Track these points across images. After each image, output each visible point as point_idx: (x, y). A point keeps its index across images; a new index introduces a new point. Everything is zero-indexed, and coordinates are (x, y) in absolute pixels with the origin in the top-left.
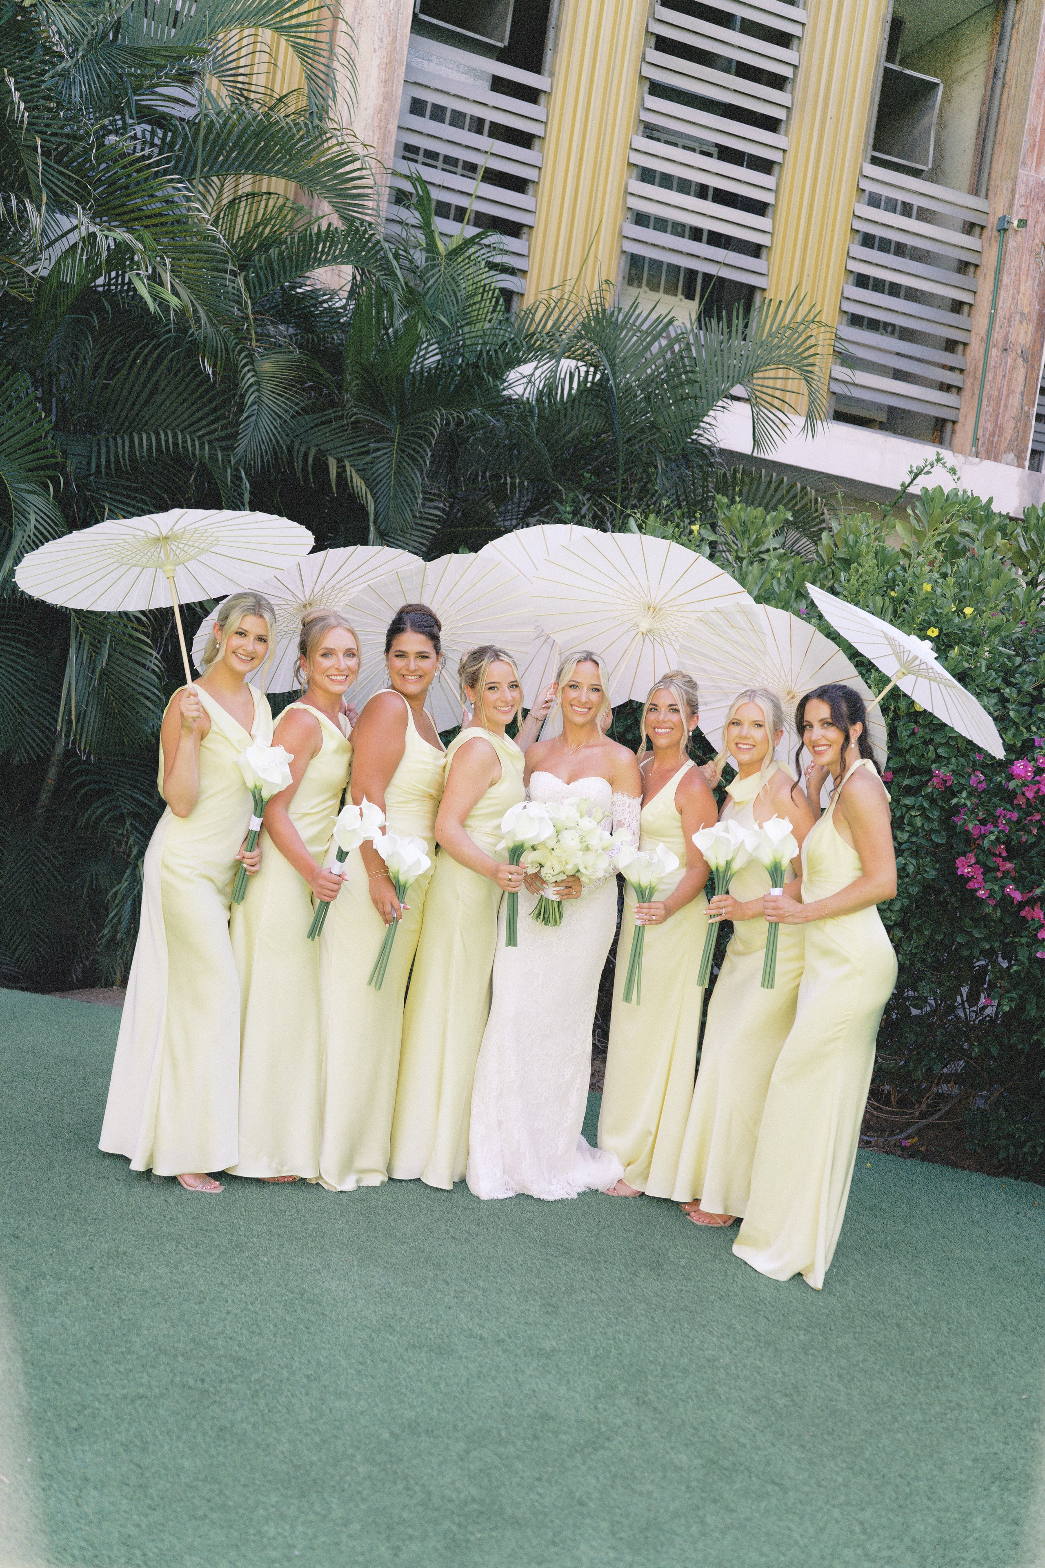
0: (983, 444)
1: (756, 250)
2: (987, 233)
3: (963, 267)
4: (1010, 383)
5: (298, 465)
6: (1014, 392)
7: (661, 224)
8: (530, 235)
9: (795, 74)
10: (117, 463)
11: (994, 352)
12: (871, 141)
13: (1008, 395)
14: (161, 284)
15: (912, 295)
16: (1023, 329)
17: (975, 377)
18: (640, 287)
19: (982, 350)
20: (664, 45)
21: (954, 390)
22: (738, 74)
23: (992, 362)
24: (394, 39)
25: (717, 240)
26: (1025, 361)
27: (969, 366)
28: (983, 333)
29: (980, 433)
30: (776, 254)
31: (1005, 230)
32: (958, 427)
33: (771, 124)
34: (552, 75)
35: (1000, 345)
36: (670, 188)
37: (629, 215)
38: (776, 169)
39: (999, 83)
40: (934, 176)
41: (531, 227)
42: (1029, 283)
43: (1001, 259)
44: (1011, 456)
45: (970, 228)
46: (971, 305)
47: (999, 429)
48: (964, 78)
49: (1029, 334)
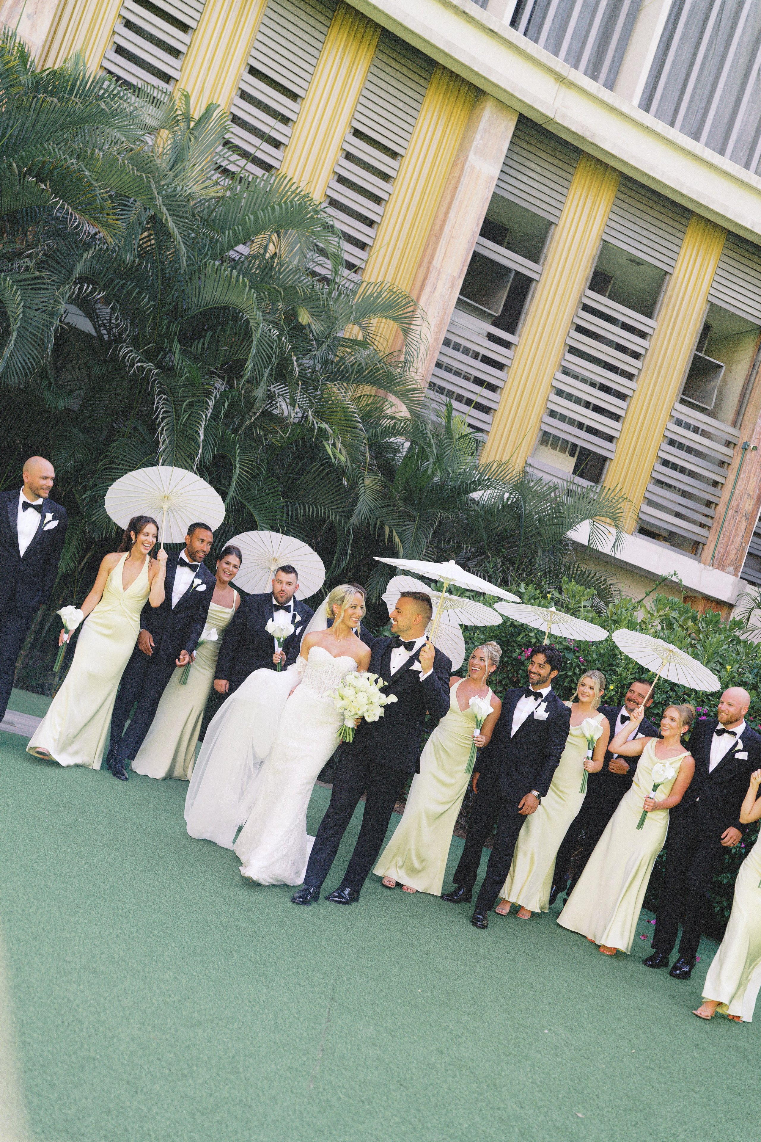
0: (717, 560)
1: (610, 439)
2: (737, 448)
3: (722, 464)
4: (737, 529)
5: (371, 528)
6: (738, 535)
7: (563, 418)
8: (494, 414)
9: (646, 353)
10: (297, 515)
11: (730, 512)
12: (681, 391)
13: (735, 536)
14: (335, 447)
15: (692, 474)
16: (748, 502)
17: (718, 523)
18: (547, 446)
19: (724, 509)
20: (580, 329)
21: (707, 528)
22: (616, 349)
23: (728, 517)
24: (445, 313)
25: (590, 430)
26: (747, 519)
27: (717, 517)
28: (727, 501)
29: (716, 553)
30: (621, 442)
31: (746, 449)
32: (706, 547)
33: (629, 376)
34: (520, 336)
35: (734, 509)
36: (571, 401)
37: (547, 411)
38: (628, 399)
39: (755, 371)
40: (712, 414)
41: (495, 410)
42: (755, 478)
43: (742, 463)
44: (731, 569)
45: (728, 444)
46: (723, 484)
47: (727, 553)
48: (739, 362)
49: (751, 506)
